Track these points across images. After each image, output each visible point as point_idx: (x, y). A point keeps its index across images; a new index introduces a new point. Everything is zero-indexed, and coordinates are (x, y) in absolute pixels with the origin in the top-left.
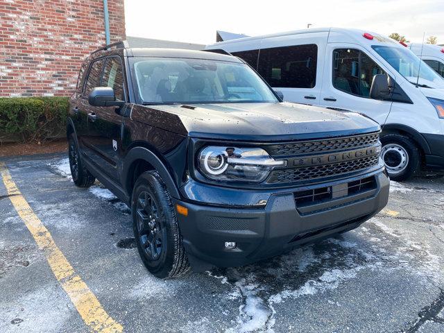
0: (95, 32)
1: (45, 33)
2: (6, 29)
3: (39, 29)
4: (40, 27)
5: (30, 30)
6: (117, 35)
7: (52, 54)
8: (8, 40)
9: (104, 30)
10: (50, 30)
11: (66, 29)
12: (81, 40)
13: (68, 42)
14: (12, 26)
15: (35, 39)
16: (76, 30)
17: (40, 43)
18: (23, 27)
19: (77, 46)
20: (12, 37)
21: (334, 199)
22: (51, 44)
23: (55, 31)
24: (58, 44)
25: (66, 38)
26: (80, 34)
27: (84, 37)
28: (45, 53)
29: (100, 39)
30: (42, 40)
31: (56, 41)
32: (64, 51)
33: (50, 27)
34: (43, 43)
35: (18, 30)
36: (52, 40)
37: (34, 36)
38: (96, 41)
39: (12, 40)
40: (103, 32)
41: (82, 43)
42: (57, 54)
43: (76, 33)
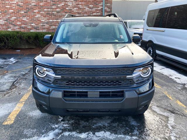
0: (98, 3)
1: (79, 6)
2: (65, 6)
3: (77, 4)
4: (77, 3)
5: (73, 5)
6: (108, 3)
7: (81, 14)
8: (66, 10)
9: (102, 2)
10: (81, 4)
11: (87, 3)
12: (92, 7)
13: (87, 9)
14: (67, 4)
15: (75, 8)
16: (91, 3)
17: (77, 10)
18: (71, 4)
19: (90, 10)
20: (67, 8)
21: (88, 98)
22: (80, 10)
23: (82, 4)
24: (83, 10)
25: (87, 7)
26: (92, 5)
27: (94, 6)
28: (78, 14)
29: (100, 6)
30: (77, 9)
31: (83, 9)
32: (85, 13)
33: (81, 3)
34: (78, 10)
35: (69, 6)
36: (81, 9)
37: (74, 7)
38: (98, 7)
39: (67, 10)
40: (102, 3)
41: (93, 9)
42: (82, 14)
43: (90, 5)
